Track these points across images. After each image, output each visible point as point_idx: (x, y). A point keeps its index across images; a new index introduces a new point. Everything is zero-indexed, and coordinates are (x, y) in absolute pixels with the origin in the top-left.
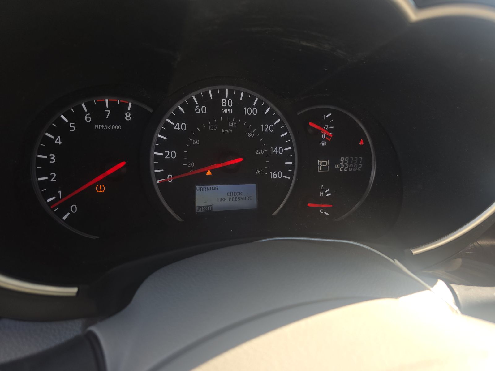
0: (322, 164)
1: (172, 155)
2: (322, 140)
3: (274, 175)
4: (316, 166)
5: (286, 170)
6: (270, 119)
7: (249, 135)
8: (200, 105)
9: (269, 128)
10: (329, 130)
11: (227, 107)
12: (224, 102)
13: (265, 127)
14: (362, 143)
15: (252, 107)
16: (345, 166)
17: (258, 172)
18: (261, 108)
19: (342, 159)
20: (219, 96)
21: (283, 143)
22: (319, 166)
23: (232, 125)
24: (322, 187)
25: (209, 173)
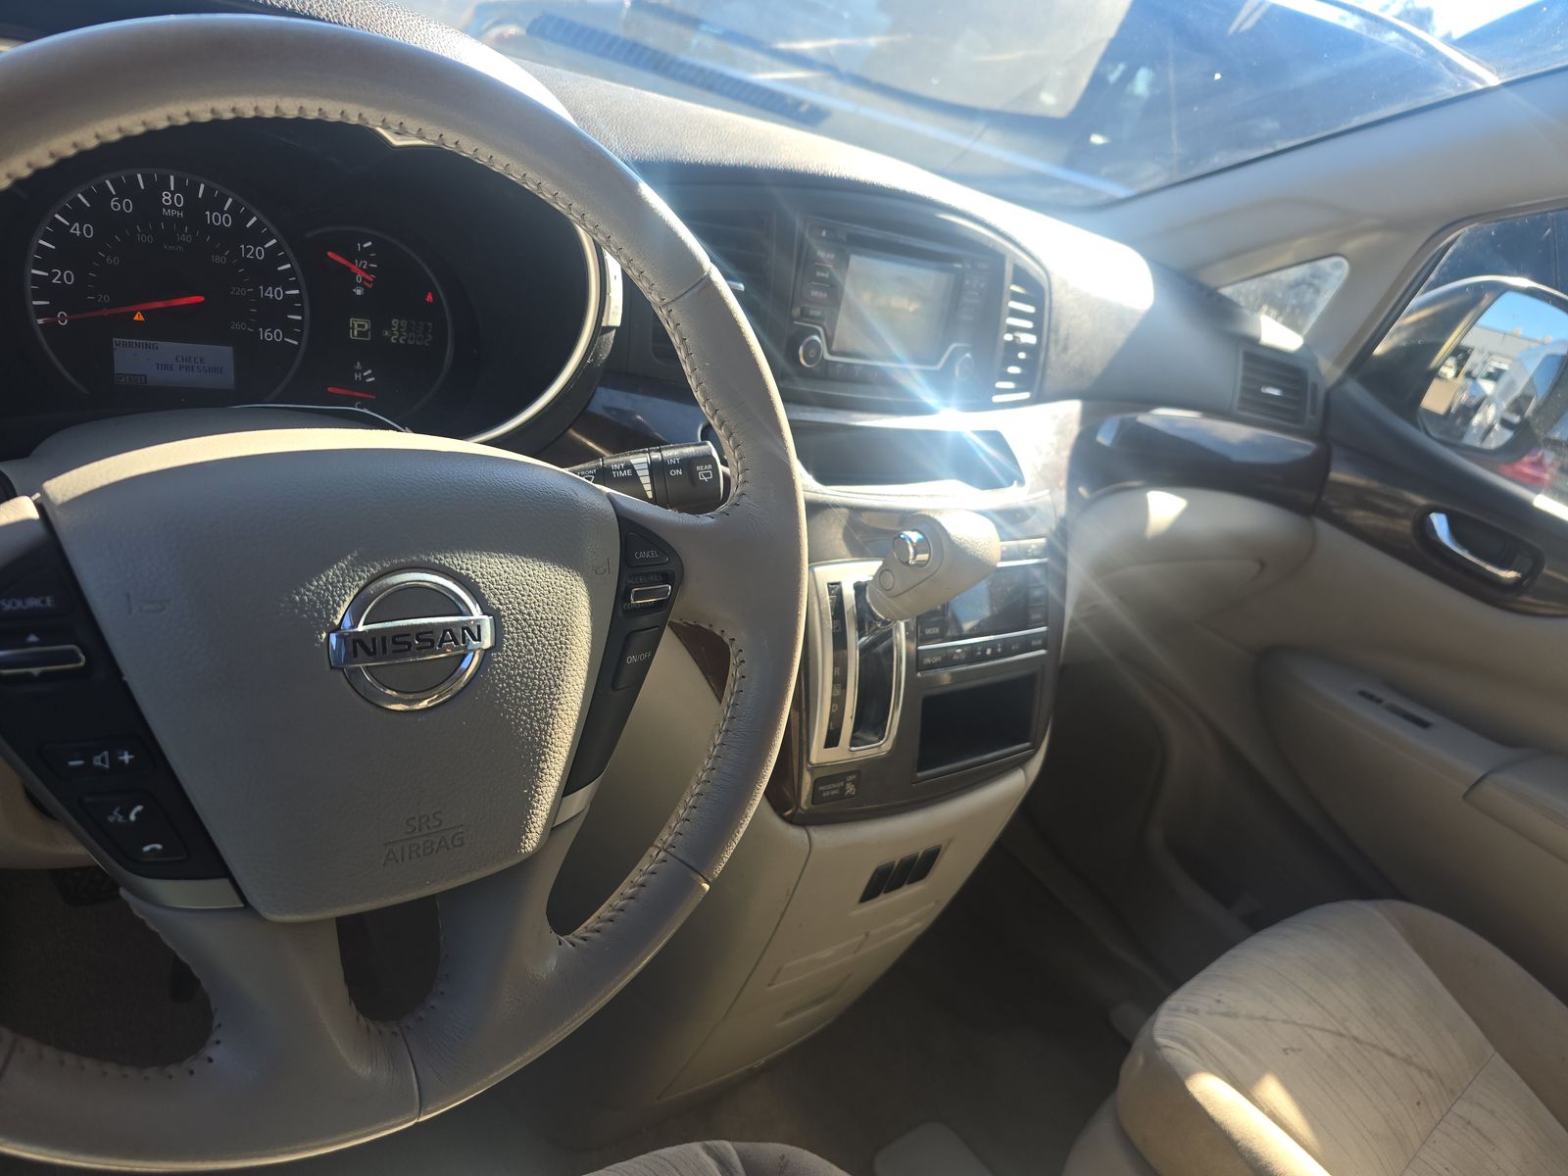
0: (358, 326)
1: (64, 277)
2: (356, 285)
3: (267, 335)
4: (347, 328)
5: (289, 328)
6: (257, 237)
7: (217, 259)
8: (121, 196)
9: (257, 253)
10: (369, 271)
11: (173, 206)
12: (166, 197)
13: (248, 251)
14: (430, 298)
15: (222, 213)
16: (401, 335)
17: (236, 326)
18: (240, 219)
19: (395, 322)
20: (157, 187)
21: (283, 280)
22: (353, 329)
23: (184, 238)
24: (358, 366)
25: (138, 317)
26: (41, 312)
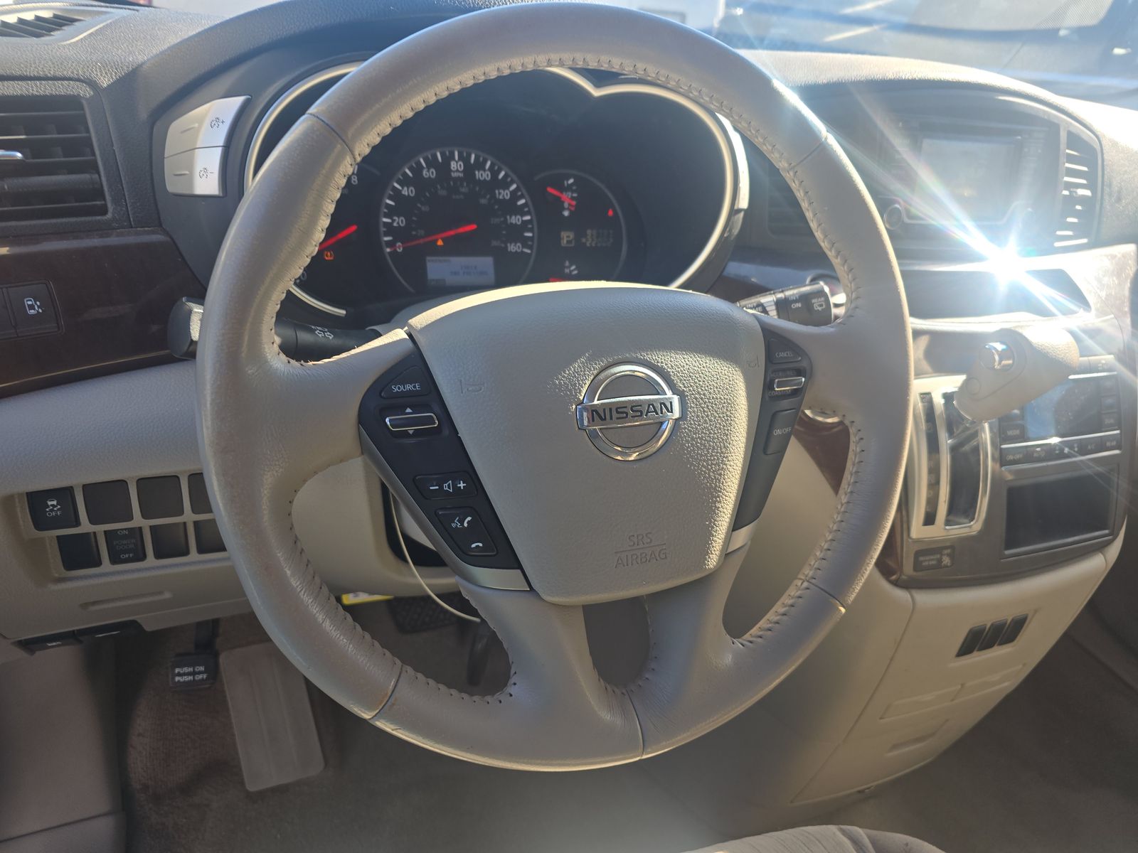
0: (566, 237)
1: (399, 221)
2: (564, 209)
3: (513, 248)
4: (559, 239)
5: (525, 242)
6: (505, 184)
7: (483, 201)
8: (429, 167)
9: (505, 194)
10: (572, 198)
11: (457, 171)
12: (453, 165)
13: (500, 194)
14: (611, 213)
15: (485, 170)
16: (593, 240)
17: (495, 243)
18: (495, 174)
19: (589, 232)
20: (448, 159)
21: (520, 211)
22: (563, 239)
23: (463, 190)
24: (567, 264)
25: (440, 243)
26: (389, 244)
